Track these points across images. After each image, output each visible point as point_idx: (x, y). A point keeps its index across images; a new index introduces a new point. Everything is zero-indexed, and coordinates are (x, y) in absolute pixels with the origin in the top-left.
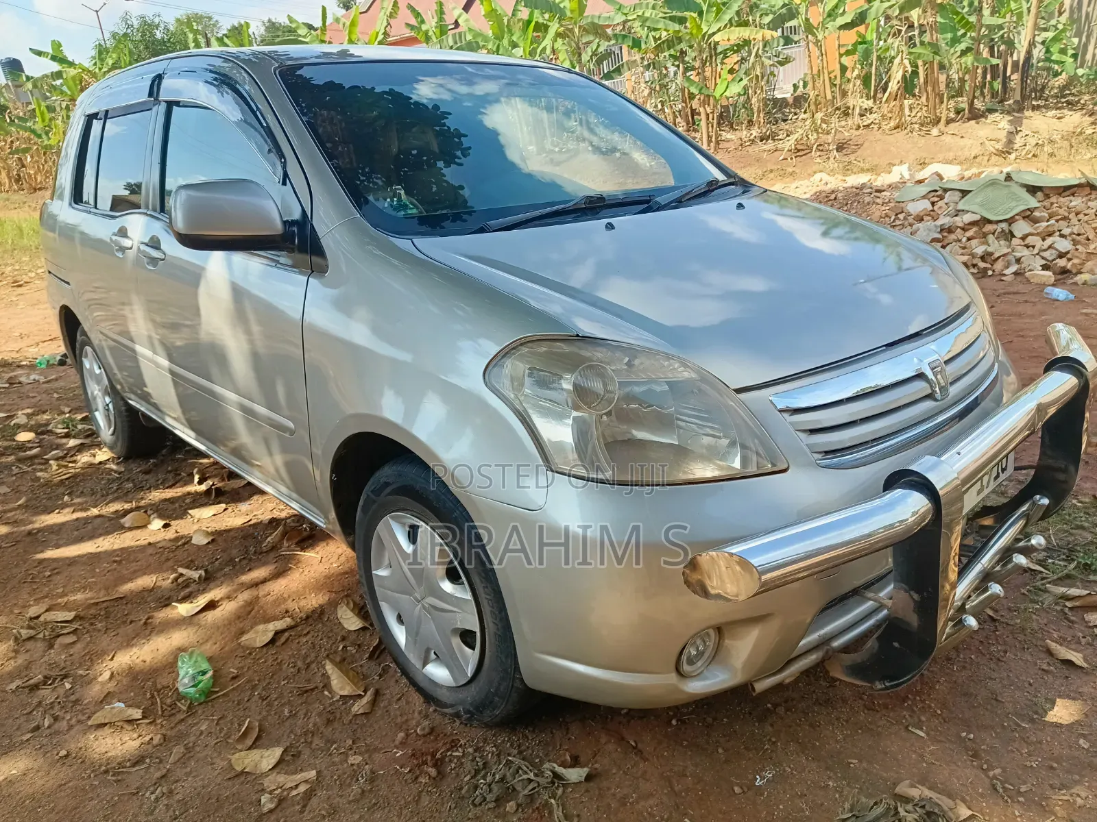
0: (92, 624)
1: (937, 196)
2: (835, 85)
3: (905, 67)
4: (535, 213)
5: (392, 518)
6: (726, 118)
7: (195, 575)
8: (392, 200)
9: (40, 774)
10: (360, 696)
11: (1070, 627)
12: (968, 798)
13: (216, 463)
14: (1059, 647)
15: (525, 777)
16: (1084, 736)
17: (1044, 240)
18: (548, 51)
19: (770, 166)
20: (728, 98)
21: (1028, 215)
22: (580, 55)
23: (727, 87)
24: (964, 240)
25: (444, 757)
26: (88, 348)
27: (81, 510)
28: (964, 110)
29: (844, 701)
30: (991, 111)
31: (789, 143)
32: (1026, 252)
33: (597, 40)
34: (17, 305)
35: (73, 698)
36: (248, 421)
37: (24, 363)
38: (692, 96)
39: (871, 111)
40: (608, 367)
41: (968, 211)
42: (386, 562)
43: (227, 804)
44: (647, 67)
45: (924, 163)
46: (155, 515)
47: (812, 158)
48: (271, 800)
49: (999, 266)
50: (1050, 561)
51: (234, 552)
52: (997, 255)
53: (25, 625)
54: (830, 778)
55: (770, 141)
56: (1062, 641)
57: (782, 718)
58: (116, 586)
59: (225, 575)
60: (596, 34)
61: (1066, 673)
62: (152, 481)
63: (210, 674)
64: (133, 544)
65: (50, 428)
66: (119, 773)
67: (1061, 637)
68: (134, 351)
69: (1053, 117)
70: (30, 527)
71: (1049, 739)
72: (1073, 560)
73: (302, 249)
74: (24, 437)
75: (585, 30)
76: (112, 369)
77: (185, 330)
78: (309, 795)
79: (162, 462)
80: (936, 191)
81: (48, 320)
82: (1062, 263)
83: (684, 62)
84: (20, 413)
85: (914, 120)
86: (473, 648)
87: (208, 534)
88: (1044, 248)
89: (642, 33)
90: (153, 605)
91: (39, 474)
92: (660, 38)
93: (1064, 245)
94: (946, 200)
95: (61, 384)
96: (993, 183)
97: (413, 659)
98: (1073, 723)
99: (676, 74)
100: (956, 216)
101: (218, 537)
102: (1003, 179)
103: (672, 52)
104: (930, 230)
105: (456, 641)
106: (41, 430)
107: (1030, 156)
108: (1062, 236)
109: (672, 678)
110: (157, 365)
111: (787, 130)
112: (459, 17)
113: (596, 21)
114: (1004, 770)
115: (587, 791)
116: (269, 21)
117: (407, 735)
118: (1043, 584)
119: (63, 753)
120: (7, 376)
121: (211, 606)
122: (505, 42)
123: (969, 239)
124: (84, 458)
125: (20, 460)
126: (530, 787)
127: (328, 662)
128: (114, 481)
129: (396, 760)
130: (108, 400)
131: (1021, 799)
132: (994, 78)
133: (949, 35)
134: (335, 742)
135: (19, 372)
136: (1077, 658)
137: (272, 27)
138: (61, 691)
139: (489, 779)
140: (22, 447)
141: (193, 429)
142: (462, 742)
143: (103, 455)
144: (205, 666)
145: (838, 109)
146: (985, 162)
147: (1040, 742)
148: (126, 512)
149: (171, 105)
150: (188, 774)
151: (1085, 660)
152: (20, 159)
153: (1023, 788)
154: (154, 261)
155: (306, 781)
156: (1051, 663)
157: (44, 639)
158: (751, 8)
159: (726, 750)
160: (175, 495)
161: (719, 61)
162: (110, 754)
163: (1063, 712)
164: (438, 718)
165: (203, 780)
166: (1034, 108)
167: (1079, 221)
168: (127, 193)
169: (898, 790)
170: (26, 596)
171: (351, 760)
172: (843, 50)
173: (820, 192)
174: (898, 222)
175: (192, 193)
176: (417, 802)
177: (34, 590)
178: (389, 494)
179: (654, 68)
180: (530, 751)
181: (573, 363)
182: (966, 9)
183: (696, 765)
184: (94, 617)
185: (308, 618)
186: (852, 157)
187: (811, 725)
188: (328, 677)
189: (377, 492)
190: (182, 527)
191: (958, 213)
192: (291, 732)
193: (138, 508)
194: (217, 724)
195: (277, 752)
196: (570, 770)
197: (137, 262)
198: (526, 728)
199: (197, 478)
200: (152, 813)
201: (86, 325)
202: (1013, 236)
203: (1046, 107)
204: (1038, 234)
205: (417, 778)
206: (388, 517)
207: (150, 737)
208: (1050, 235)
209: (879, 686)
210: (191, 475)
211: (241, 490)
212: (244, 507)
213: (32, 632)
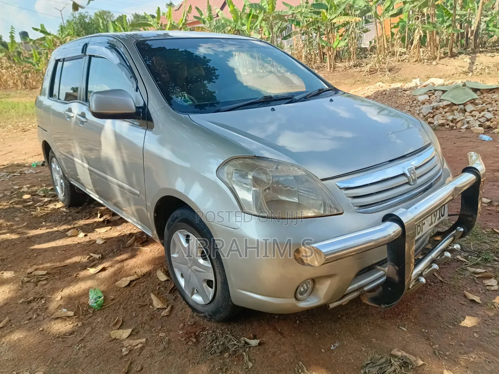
0: (54, 276)
1: (432, 93)
2: (389, 42)
3: (420, 34)
4: (242, 104)
5: (179, 232)
6: (338, 57)
7: (97, 256)
8: (182, 98)
9: (32, 337)
10: (165, 309)
11: (476, 286)
12: (422, 357)
13: (108, 209)
14: (469, 294)
15: (233, 343)
16: (477, 332)
17: (480, 113)
18: (258, 27)
19: (358, 79)
20: (339, 48)
21: (473, 102)
22: (272, 29)
23: (339, 43)
24: (443, 113)
25: (199, 334)
26: (54, 159)
27: (50, 228)
28: (448, 53)
29: (372, 315)
30: (460, 53)
31: (367, 68)
32: (472, 119)
33: (281, 22)
34: (24, 140)
35: (45, 307)
36: (121, 191)
37: (27, 165)
38: (323, 47)
39: (405, 53)
40: (268, 170)
41: (445, 100)
42: (177, 251)
43: (108, 352)
44: (303, 34)
45: (429, 77)
46: (81, 231)
47: (377, 75)
48: (126, 350)
49: (459, 125)
50: (470, 257)
51: (114, 247)
52: (458, 120)
53: (26, 276)
54: (363, 347)
55: (358, 67)
56: (471, 292)
57: (344, 321)
58: (64, 261)
59: (110, 257)
60: (281, 19)
61: (472, 305)
62: (80, 216)
63: (102, 298)
64: (71, 243)
65: (37, 193)
66: (64, 338)
67: (471, 290)
68: (73, 160)
69: (489, 56)
70: (28, 235)
71: (461, 333)
72: (480, 257)
73: (144, 118)
74: (26, 197)
75: (275, 18)
76: (64, 168)
77: (96, 151)
78: (142, 349)
79: (85, 208)
80: (431, 91)
81: (37, 146)
82: (488, 123)
83: (319, 31)
84: (25, 186)
85: (425, 58)
86: (212, 288)
87: (103, 239)
88: (480, 117)
89: (300, 19)
90: (79, 269)
91: (32, 213)
92: (309, 21)
93: (489, 115)
94: (435, 95)
95: (42, 174)
96: (457, 87)
97: (188, 293)
98: (472, 327)
99: (316, 37)
100: (440, 102)
101: (107, 240)
102: (462, 86)
103: (314, 27)
104: (427, 108)
105: (205, 285)
106: (33, 194)
107: (478, 74)
108: (488, 111)
109: (293, 301)
110: (83, 167)
111: (366, 62)
112: (218, 12)
113: (280, 13)
114: (440, 345)
115: (259, 349)
116: (135, 14)
117: (184, 325)
118: (465, 267)
119: (41, 329)
120: (19, 170)
121: (104, 269)
122: (239, 23)
123: (445, 113)
124: (51, 206)
125: (25, 207)
126: (235, 347)
127: (152, 294)
128: (64, 216)
129: (179, 335)
130: (62, 181)
131: (446, 358)
132: (462, 38)
133: (441, 19)
134: (154, 327)
135: (25, 169)
136: (477, 299)
137: (137, 16)
138: (40, 304)
139: (218, 344)
140: (25, 201)
141: (98, 194)
142: (207, 328)
143: (59, 205)
144: (100, 294)
145: (390, 52)
146: (458, 77)
147: (457, 334)
148: (69, 230)
149: (90, 56)
150: (92, 339)
151: (481, 300)
152: (26, 75)
153: (447, 353)
154: (82, 122)
155: (141, 343)
156: (465, 301)
157: (34, 282)
158: (350, 7)
159: (319, 334)
160: (89, 222)
161: (335, 31)
162: (60, 330)
163: (468, 322)
164: (197, 319)
165: (98, 341)
166: (480, 52)
167: (497, 104)
168: (72, 91)
169: (393, 352)
170: (26, 264)
171: (160, 335)
172: (392, 26)
173: (379, 91)
174: (413, 105)
175: (98, 95)
176: (187, 352)
177: (30, 261)
178: (178, 222)
179: (306, 34)
180: (236, 333)
181: (253, 168)
182: (449, 7)
183: (306, 340)
184: (55, 273)
185: (144, 275)
186: (396, 75)
187: (357, 325)
188: (152, 300)
189: (173, 221)
190: (92, 236)
191: (441, 101)
192: (136, 323)
193: (74, 228)
194: (105, 319)
195: (130, 331)
196: (252, 341)
197: (76, 123)
198: (235, 323)
199: (99, 215)
200: (77, 354)
201: (53, 149)
202: (466, 111)
203: (486, 51)
204: (477, 110)
205: (187, 343)
206: (177, 232)
207: (77, 323)
208: (483, 111)
209: (383, 306)
210: (97, 214)
211: (118, 221)
212: (119, 228)
213: (29, 279)
